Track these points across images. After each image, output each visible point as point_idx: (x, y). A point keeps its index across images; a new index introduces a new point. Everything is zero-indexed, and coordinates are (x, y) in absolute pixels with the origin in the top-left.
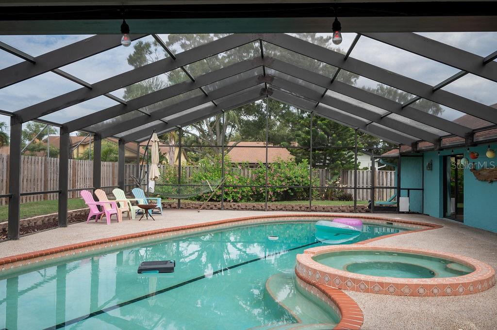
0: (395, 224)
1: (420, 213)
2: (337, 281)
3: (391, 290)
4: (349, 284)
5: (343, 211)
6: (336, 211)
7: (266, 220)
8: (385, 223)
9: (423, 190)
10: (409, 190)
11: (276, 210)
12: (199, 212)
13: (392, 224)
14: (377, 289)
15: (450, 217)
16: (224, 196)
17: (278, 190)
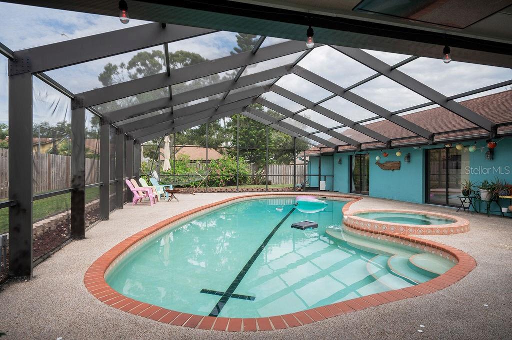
0: (328, 198)
1: (332, 190)
2: (402, 230)
3: (437, 232)
4: (411, 230)
5: (285, 191)
6: (281, 191)
7: (245, 199)
8: (320, 197)
9: (333, 176)
10: (325, 176)
13: (326, 198)
14: (429, 232)
15: (354, 192)
17: (227, 179)
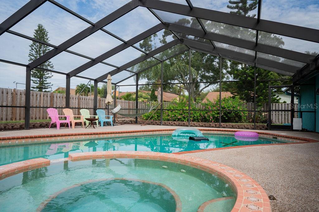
0: (279, 139)
10: (301, 112)
11: (199, 126)
12: (141, 126)
13: (277, 138)
16: (183, 119)
17: (216, 115)
